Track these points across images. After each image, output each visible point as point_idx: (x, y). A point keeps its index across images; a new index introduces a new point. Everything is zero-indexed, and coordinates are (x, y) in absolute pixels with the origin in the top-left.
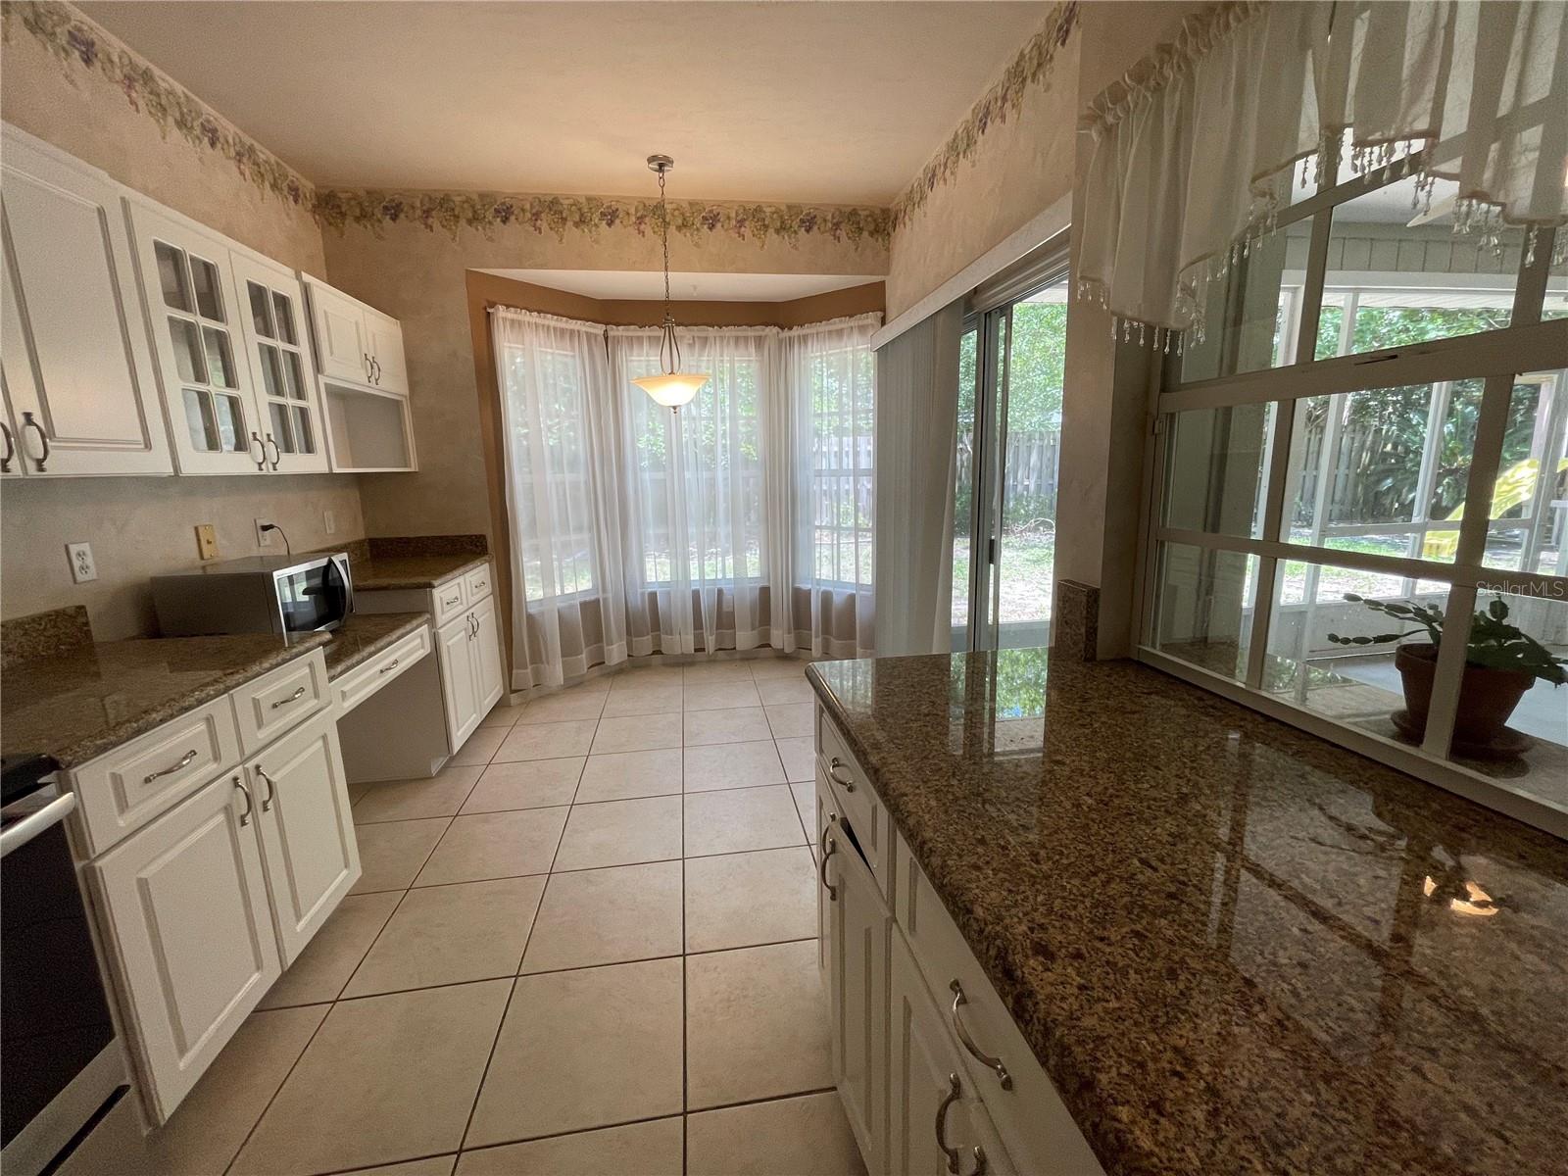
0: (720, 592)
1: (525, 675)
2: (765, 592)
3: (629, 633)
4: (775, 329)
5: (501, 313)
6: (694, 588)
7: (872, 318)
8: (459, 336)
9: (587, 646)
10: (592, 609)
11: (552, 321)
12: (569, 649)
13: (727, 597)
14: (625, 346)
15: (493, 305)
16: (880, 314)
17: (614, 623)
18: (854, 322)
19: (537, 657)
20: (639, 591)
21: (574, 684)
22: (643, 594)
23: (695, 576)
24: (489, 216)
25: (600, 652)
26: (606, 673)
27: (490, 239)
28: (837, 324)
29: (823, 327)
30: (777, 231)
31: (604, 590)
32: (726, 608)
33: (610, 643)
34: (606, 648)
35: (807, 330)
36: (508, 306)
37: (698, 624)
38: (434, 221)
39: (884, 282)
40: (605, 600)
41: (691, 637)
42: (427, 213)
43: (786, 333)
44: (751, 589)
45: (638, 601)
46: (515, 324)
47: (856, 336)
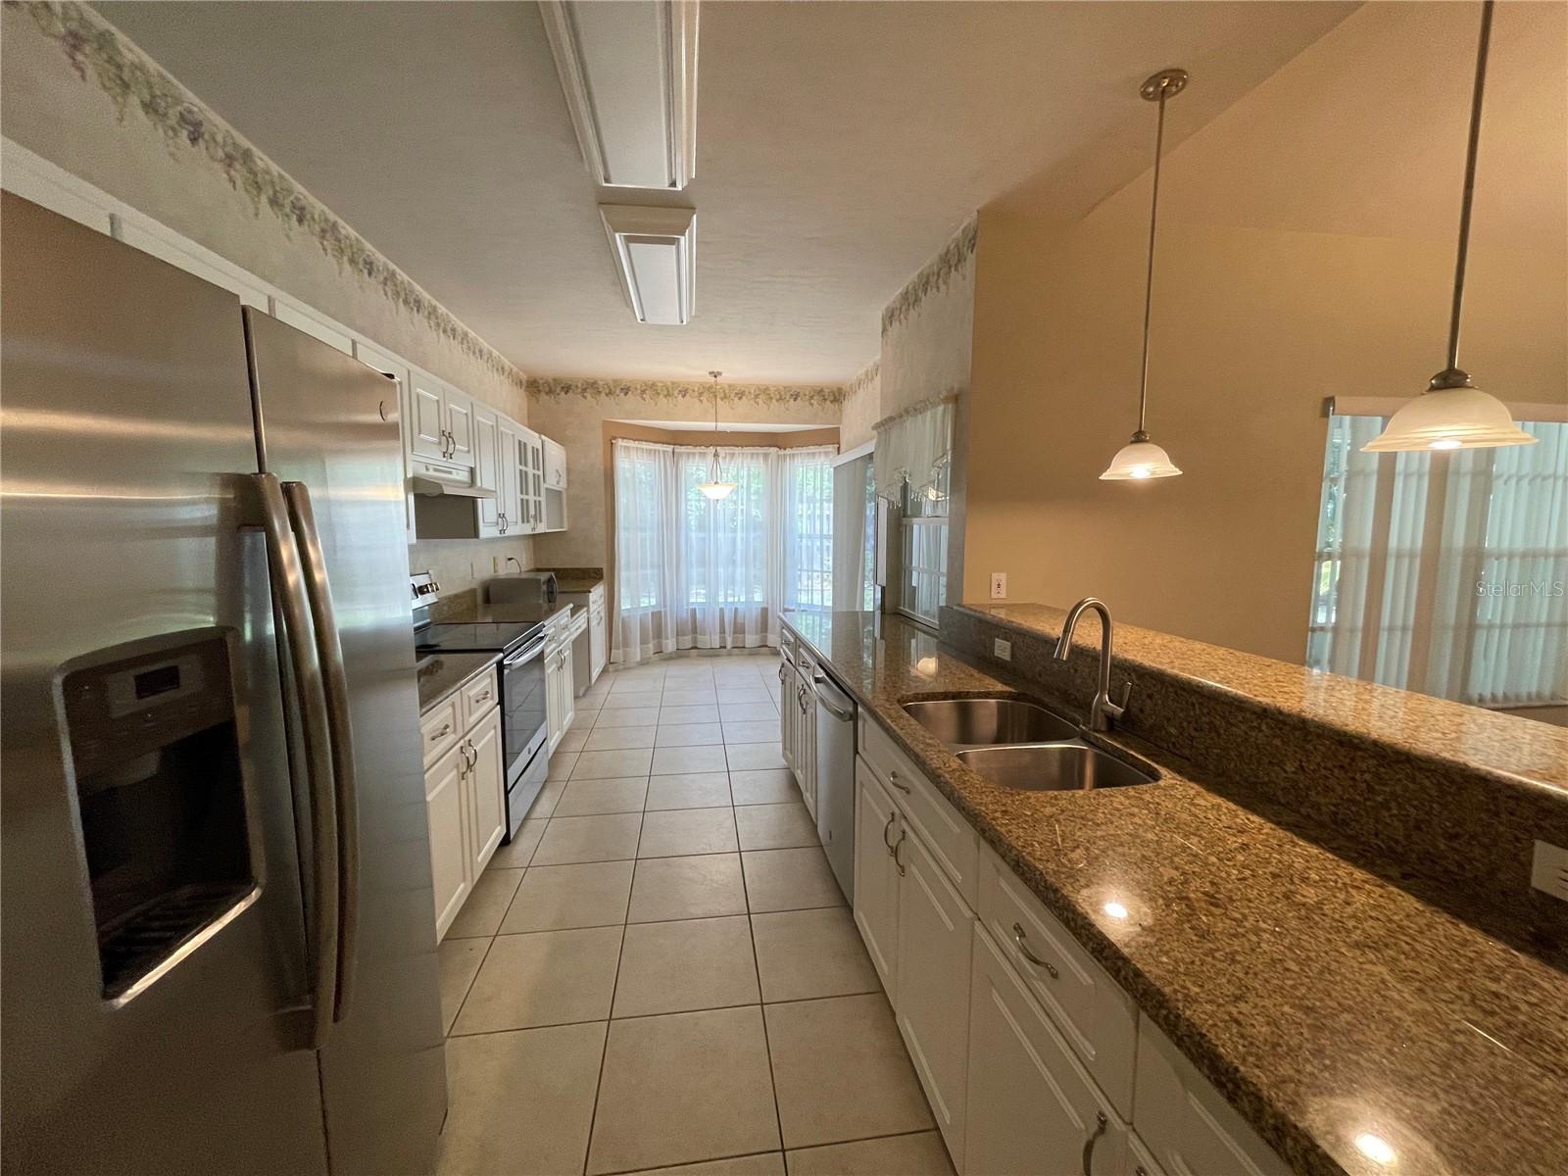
0: (736, 609)
1: (618, 654)
2: (765, 611)
3: (677, 635)
4: (776, 449)
5: (620, 443)
6: (720, 606)
7: (831, 448)
8: (597, 455)
9: (654, 638)
10: (657, 617)
11: (645, 445)
12: (644, 641)
13: (740, 614)
14: (684, 458)
15: (615, 438)
16: (837, 446)
17: (670, 628)
18: (821, 449)
19: (626, 643)
20: (685, 607)
21: (644, 663)
22: (687, 610)
23: (721, 599)
24: (618, 391)
25: (660, 645)
26: (663, 657)
27: (617, 404)
28: (812, 449)
29: (804, 450)
30: (778, 401)
31: (665, 606)
32: (740, 620)
33: (667, 638)
34: (664, 641)
35: (795, 451)
36: (623, 438)
37: (723, 631)
38: (587, 395)
39: (839, 428)
40: (666, 612)
41: (718, 637)
42: (584, 390)
43: (782, 452)
44: (757, 609)
45: (685, 615)
46: (627, 448)
47: (823, 458)
